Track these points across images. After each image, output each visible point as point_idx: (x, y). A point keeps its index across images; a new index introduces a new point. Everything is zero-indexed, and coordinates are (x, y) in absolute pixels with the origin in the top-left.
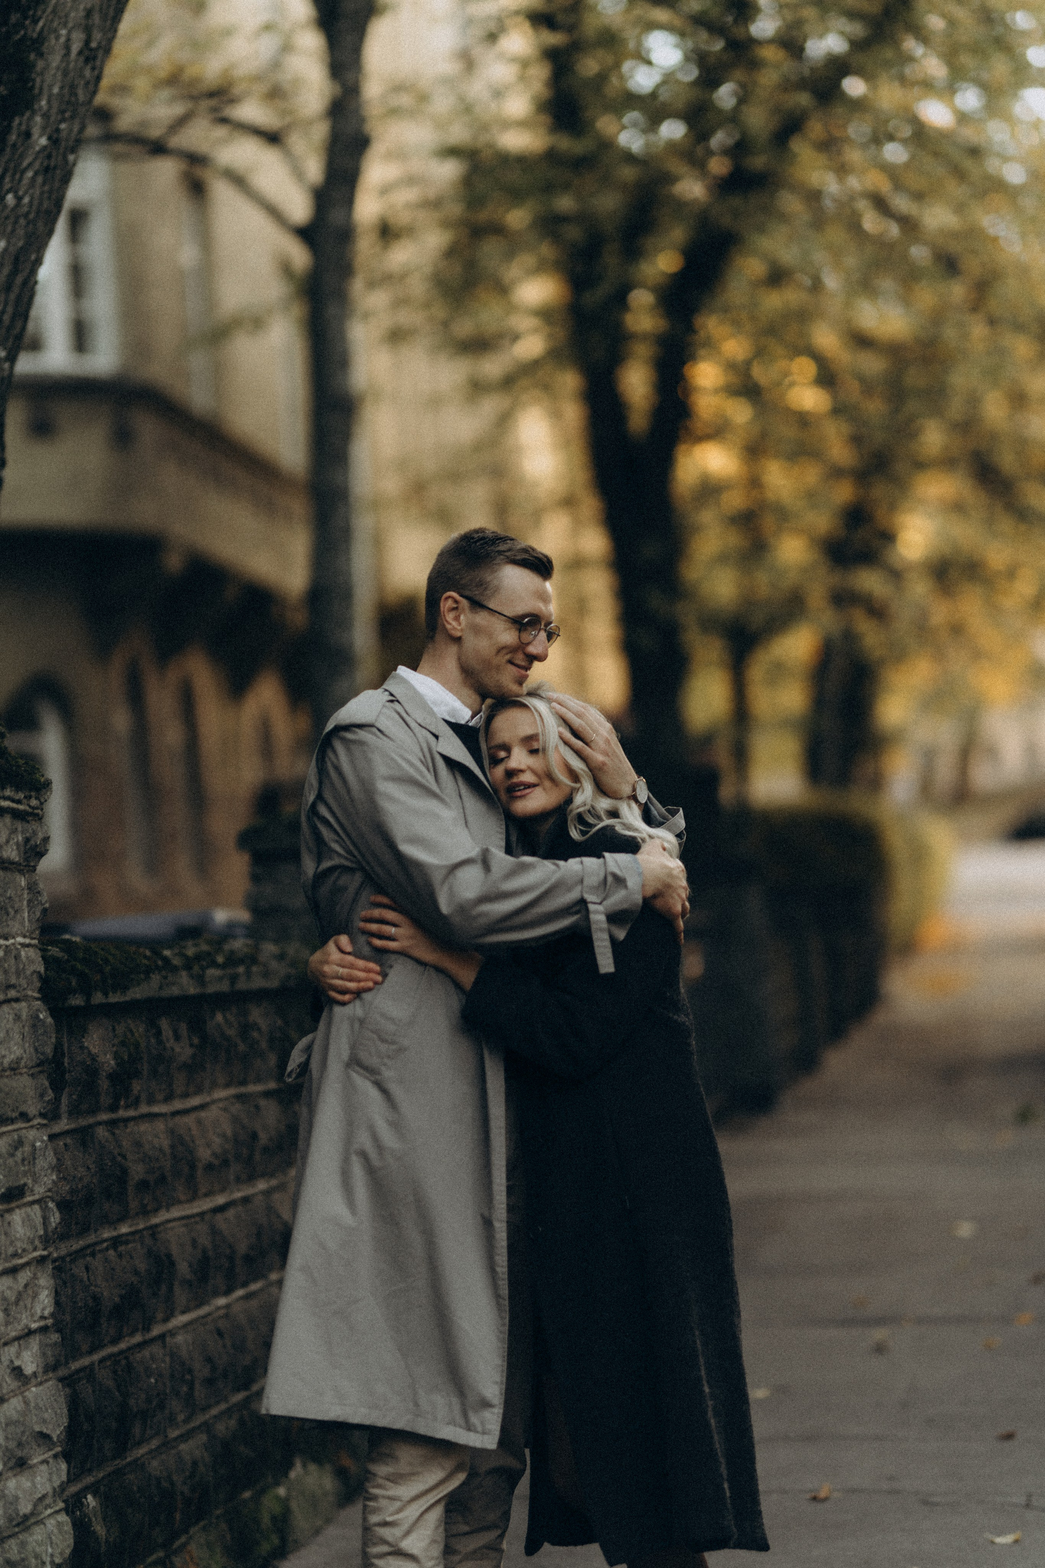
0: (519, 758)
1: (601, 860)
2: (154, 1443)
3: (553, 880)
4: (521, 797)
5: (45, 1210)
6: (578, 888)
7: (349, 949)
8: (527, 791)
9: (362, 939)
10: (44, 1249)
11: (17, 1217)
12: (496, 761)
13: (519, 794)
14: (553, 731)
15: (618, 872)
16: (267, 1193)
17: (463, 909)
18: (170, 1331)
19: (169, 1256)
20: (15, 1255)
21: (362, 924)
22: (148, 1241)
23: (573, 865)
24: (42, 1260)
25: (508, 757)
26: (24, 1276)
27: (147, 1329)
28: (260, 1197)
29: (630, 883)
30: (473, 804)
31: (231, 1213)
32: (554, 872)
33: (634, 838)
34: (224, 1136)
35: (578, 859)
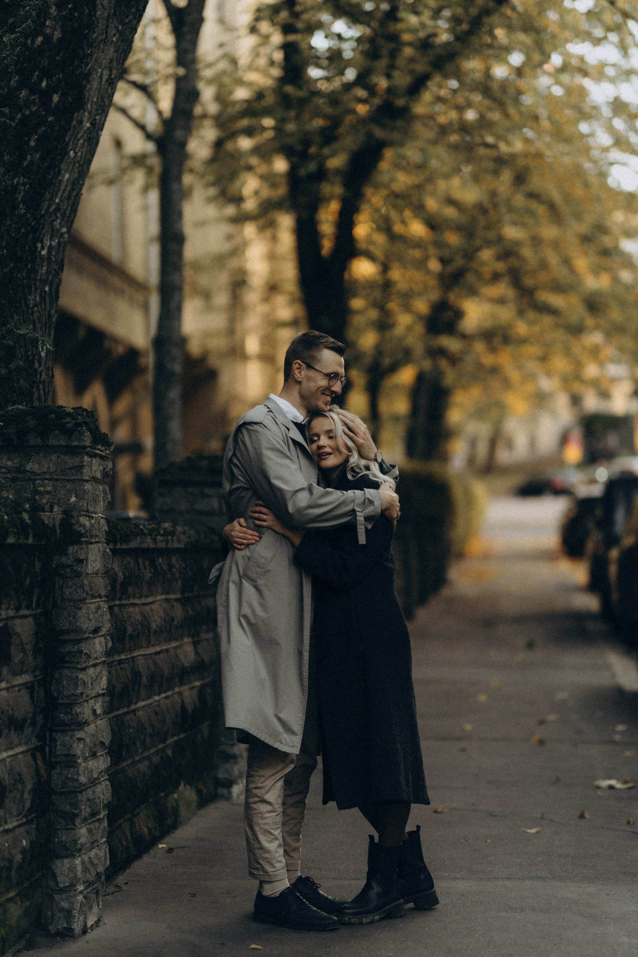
0: (324, 441)
1: (363, 492)
2: (129, 761)
3: (341, 500)
4: (324, 459)
5: (106, 639)
6: (352, 505)
7: (244, 525)
8: (327, 456)
9: (250, 521)
10: (105, 658)
11: (97, 641)
12: (312, 441)
13: (323, 457)
14: (340, 428)
15: (370, 498)
16: (176, 648)
17: (299, 511)
18: (138, 708)
19: (139, 672)
20: (96, 658)
21: (251, 514)
22: (131, 664)
23: (350, 493)
24: (104, 662)
25: (319, 439)
26: (98, 669)
27: (129, 706)
28: (172, 650)
29: (376, 504)
30: (304, 461)
31: (162, 655)
32: (341, 496)
33: (378, 482)
34: (161, 617)
35: (353, 491)
